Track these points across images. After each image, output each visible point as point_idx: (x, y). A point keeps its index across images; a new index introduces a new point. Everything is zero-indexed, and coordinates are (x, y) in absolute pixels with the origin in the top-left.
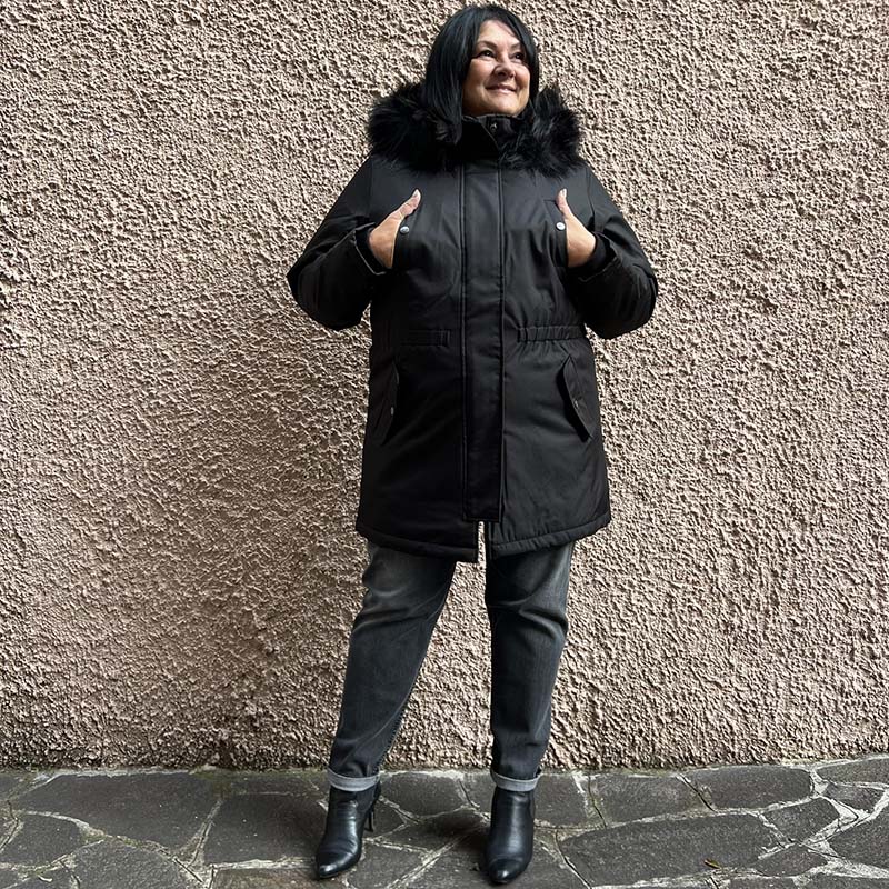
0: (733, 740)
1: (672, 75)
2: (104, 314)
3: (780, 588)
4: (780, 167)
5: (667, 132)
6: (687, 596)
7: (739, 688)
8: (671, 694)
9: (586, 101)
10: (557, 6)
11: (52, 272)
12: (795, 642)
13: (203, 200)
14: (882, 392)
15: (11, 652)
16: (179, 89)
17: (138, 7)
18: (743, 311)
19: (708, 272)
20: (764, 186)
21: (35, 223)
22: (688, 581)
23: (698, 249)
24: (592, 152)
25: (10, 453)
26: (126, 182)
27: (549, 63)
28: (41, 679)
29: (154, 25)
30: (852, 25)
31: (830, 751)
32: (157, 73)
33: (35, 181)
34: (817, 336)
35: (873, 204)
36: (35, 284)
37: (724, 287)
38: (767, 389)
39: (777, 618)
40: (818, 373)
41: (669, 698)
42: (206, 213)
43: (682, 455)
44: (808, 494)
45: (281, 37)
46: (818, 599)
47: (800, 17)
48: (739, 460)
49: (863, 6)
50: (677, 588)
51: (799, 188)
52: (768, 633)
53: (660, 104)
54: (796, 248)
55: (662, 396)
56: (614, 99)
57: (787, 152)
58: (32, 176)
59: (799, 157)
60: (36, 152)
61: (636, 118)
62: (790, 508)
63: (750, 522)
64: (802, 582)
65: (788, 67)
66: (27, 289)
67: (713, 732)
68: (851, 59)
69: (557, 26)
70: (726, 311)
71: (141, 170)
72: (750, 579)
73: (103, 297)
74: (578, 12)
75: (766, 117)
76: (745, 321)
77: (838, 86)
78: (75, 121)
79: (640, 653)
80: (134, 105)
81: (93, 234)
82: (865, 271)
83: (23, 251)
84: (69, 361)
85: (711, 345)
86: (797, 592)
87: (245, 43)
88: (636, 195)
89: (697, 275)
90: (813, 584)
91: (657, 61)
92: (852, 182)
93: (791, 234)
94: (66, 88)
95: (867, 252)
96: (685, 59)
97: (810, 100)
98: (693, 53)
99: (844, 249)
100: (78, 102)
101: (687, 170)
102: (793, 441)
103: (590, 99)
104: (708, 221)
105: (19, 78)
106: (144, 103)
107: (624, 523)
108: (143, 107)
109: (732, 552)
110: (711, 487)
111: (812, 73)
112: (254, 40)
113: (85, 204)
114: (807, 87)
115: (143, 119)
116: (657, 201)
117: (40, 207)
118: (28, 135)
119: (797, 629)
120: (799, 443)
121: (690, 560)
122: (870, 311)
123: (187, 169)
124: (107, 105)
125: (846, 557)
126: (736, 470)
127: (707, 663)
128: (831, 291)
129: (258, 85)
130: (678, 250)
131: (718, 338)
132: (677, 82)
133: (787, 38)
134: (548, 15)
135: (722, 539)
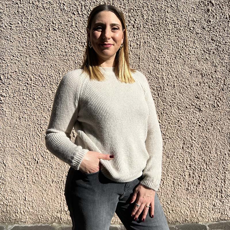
0: (187, 217)
1: (179, 51)
2: (29, 106)
3: (200, 180)
4: (205, 76)
5: (177, 66)
6: (178, 182)
7: (189, 204)
8: (173, 206)
9: (157, 57)
10: (151, 32)
11: (15, 94)
12: (204, 193)
13: (56, 77)
14: (227, 133)
15: (2, 194)
16: (51, 48)
17: (40, 25)
18: (194, 111)
19: (186, 101)
20: (200, 80)
21: (10, 81)
22: (178, 178)
23: (184, 95)
24: (158, 70)
25: (2, 142)
26: (36, 71)
27: (148, 46)
28: (10, 201)
29: (44, 30)
30: (224, 41)
31: (211, 220)
32: (45, 43)
33: (10, 70)
34: (212, 118)
35: (227, 86)
36: (10, 97)
37: (190, 105)
38: (199, 131)
39: (199, 188)
40: (212, 127)
41: (172, 207)
42: (57, 80)
43: (178, 147)
44: (208, 157)
45: (78, 35)
46: (209, 183)
47: (211, 39)
48: (192, 148)
49: (227, 37)
50: (175, 180)
51: (209, 81)
52: (197, 191)
53: (176, 58)
54: (208, 96)
55: (173, 132)
56: (164, 56)
57: (207, 72)
58: (10, 69)
59: (210, 74)
60: (11, 62)
61: (170, 62)
62: (204, 161)
63: (194, 164)
64: (206, 179)
65: (208, 51)
66: (8, 98)
67: (183, 215)
68: (223, 50)
69: (151, 37)
70: (190, 111)
71: (40, 68)
72: (193, 178)
73: (29, 101)
74: (156, 34)
75: (202, 63)
76: (194, 114)
77: (220, 56)
78: (22, 55)
79: (165, 196)
80: (38, 51)
81: (26, 85)
82: (224, 103)
83: (7, 89)
84: (19, 118)
85: (186, 120)
86: (204, 181)
87: (69, 36)
88: (169, 81)
89: (183, 102)
90: (209, 179)
91: (176, 47)
92: (222, 80)
93: (207, 93)
94: (20, 46)
95: (225, 98)
96: (182, 47)
97: (213, 60)
98: (185, 46)
99: (219, 97)
100: (23, 50)
101: (182, 76)
102: (205, 144)
103: (158, 56)
104: (187, 88)
105: (7, 42)
106: (41, 51)
107: (163, 163)
108: (41, 52)
109: (189, 171)
110: (185, 155)
111: (213, 53)
112: (71, 36)
113: (24, 77)
114: (212, 56)
115: (41, 55)
116: (174, 83)
117: (12, 77)
118: (9, 58)
119: (204, 190)
120: (207, 145)
121: (179, 173)
122: (225, 113)
123: (52, 69)
124: (31, 51)
125: (217, 173)
126: (191, 151)
127: (182, 198)
128: (216, 107)
129: (72, 48)
130: (179, 96)
131: (188, 118)
132: (180, 53)
133: (208, 43)
134: (148, 34)
135: (187, 167)
